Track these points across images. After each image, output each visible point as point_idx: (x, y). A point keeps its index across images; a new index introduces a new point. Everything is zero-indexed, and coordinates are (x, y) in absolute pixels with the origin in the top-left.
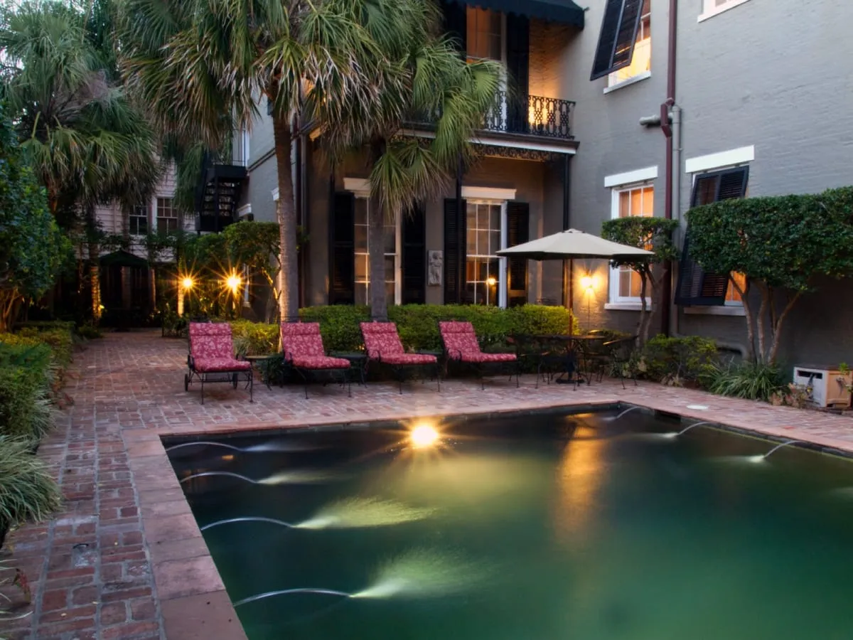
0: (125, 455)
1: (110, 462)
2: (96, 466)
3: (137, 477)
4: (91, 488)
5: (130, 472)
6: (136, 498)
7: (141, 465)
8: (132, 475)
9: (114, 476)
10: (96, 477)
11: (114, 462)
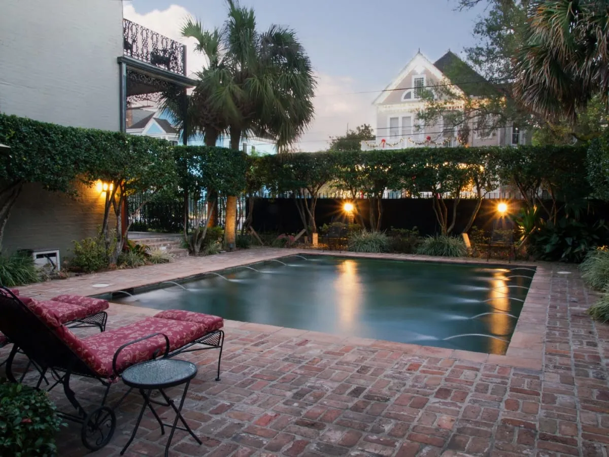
0: (547, 338)
1: (560, 334)
2: (571, 333)
3: (544, 321)
4: (573, 321)
5: (547, 325)
6: (548, 311)
7: (538, 328)
8: (546, 323)
9: (558, 323)
10: (570, 326)
11: (557, 333)
